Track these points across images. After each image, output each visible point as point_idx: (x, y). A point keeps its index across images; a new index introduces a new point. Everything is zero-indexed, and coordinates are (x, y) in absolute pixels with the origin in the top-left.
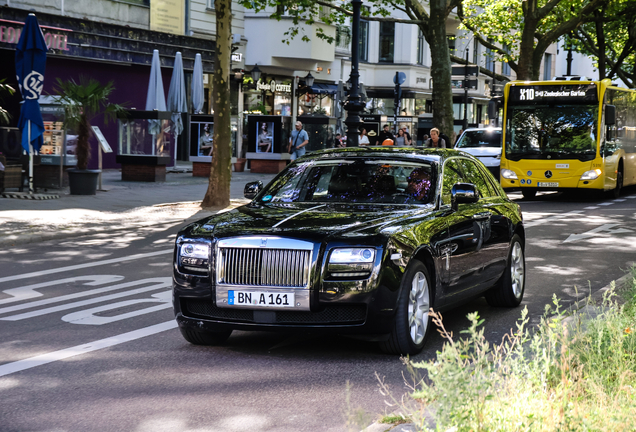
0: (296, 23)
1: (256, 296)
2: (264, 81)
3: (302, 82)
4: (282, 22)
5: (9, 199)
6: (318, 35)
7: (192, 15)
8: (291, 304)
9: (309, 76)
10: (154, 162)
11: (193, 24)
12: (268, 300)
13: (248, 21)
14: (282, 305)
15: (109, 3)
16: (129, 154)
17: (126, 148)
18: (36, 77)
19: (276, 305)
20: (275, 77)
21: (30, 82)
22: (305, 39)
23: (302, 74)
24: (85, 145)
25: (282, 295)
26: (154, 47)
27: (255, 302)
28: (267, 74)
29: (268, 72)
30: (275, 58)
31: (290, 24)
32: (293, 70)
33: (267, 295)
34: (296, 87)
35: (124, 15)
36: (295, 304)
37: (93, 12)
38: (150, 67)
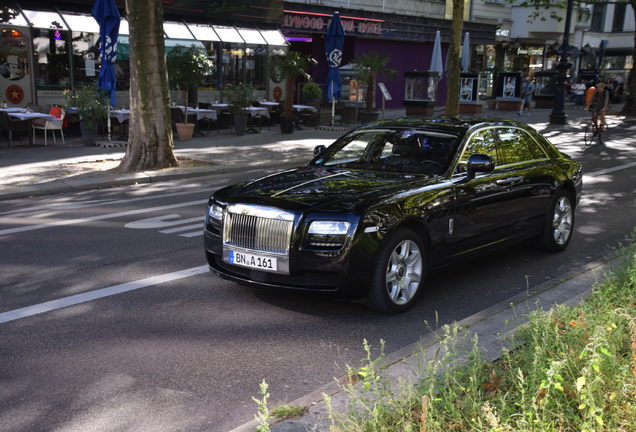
0: (537, 8)
1: (248, 257)
2: (523, 48)
3: (551, 47)
4: (528, 8)
5: (319, 131)
6: (552, 17)
7: (475, 7)
8: (274, 268)
9: (556, 44)
10: (425, 105)
11: (475, 13)
12: (257, 263)
13: (515, 10)
14: (267, 268)
15: (418, 3)
16: (411, 100)
17: (409, 96)
18: (337, 53)
19: (262, 268)
20: (531, 45)
21: (333, 56)
22: (543, 19)
23: (552, 42)
24: (372, 95)
25: (267, 259)
26: (437, 29)
27: (248, 263)
28: (525, 44)
29: (527, 42)
30: (531, 33)
31: (533, 9)
32: (545, 40)
33: (256, 257)
34: (546, 51)
35: (428, 10)
36: (278, 268)
37: (407, 8)
38: (433, 43)
